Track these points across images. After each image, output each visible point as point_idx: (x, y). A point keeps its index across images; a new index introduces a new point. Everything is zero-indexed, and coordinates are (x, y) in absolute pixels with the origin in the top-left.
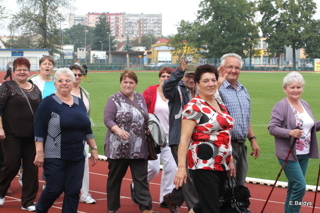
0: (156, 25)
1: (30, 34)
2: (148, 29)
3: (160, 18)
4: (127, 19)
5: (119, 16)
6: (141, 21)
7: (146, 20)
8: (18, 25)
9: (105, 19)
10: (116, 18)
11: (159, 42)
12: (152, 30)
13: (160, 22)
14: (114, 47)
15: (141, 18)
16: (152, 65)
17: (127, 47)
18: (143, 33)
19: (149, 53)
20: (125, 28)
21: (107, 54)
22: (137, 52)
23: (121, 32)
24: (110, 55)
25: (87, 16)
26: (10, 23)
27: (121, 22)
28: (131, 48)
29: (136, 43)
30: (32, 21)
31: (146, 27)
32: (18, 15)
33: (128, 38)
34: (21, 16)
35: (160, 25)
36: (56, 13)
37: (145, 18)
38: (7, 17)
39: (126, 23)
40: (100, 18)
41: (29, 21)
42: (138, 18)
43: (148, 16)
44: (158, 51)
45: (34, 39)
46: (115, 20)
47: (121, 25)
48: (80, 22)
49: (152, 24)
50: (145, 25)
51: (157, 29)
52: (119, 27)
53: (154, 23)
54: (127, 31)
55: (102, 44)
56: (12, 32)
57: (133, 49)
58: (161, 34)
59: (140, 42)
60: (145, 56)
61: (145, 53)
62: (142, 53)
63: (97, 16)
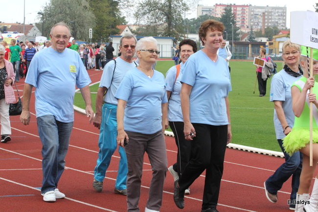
0: (280, 17)
1: (155, 22)
2: (273, 21)
3: (285, 11)
4: (253, 11)
5: (245, 8)
6: (266, 14)
7: (271, 12)
8: (144, 14)
9: (230, 10)
10: (242, 10)
11: (281, 33)
12: (277, 22)
13: (284, 14)
14: (238, 37)
15: (266, 10)
16: (273, 55)
17: (251, 38)
18: (268, 25)
19: (271, 44)
20: (251, 20)
21: (230, 44)
22: (259, 42)
23: (247, 24)
24: (233, 45)
25: (214, 8)
26: (136, 11)
27: (247, 14)
28: (254, 38)
29: (259, 34)
30: (157, 10)
31: (271, 19)
32: (144, 4)
33: (252, 29)
34: (147, 5)
35: (284, 18)
36: (181, 3)
37: (270, 10)
38: (133, 6)
39: (252, 15)
40: (225, 9)
41: (154, 10)
42: (263, 10)
43: (273, 8)
44: (279, 42)
45: (160, 28)
46: (241, 12)
47: (247, 17)
48: (208, 13)
49: (276, 16)
50: (270, 17)
51: (281, 21)
52: (245, 19)
53: (279, 15)
54: (253, 22)
55: (227, 34)
56: (138, 20)
57: (256, 39)
58: (285, 26)
59: (263, 33)
60: (267, 46)
61: (267, 44)
62: (264, 44)
63: (224, 8)
